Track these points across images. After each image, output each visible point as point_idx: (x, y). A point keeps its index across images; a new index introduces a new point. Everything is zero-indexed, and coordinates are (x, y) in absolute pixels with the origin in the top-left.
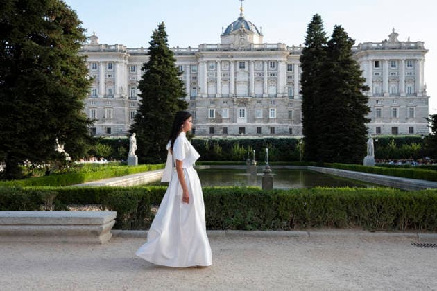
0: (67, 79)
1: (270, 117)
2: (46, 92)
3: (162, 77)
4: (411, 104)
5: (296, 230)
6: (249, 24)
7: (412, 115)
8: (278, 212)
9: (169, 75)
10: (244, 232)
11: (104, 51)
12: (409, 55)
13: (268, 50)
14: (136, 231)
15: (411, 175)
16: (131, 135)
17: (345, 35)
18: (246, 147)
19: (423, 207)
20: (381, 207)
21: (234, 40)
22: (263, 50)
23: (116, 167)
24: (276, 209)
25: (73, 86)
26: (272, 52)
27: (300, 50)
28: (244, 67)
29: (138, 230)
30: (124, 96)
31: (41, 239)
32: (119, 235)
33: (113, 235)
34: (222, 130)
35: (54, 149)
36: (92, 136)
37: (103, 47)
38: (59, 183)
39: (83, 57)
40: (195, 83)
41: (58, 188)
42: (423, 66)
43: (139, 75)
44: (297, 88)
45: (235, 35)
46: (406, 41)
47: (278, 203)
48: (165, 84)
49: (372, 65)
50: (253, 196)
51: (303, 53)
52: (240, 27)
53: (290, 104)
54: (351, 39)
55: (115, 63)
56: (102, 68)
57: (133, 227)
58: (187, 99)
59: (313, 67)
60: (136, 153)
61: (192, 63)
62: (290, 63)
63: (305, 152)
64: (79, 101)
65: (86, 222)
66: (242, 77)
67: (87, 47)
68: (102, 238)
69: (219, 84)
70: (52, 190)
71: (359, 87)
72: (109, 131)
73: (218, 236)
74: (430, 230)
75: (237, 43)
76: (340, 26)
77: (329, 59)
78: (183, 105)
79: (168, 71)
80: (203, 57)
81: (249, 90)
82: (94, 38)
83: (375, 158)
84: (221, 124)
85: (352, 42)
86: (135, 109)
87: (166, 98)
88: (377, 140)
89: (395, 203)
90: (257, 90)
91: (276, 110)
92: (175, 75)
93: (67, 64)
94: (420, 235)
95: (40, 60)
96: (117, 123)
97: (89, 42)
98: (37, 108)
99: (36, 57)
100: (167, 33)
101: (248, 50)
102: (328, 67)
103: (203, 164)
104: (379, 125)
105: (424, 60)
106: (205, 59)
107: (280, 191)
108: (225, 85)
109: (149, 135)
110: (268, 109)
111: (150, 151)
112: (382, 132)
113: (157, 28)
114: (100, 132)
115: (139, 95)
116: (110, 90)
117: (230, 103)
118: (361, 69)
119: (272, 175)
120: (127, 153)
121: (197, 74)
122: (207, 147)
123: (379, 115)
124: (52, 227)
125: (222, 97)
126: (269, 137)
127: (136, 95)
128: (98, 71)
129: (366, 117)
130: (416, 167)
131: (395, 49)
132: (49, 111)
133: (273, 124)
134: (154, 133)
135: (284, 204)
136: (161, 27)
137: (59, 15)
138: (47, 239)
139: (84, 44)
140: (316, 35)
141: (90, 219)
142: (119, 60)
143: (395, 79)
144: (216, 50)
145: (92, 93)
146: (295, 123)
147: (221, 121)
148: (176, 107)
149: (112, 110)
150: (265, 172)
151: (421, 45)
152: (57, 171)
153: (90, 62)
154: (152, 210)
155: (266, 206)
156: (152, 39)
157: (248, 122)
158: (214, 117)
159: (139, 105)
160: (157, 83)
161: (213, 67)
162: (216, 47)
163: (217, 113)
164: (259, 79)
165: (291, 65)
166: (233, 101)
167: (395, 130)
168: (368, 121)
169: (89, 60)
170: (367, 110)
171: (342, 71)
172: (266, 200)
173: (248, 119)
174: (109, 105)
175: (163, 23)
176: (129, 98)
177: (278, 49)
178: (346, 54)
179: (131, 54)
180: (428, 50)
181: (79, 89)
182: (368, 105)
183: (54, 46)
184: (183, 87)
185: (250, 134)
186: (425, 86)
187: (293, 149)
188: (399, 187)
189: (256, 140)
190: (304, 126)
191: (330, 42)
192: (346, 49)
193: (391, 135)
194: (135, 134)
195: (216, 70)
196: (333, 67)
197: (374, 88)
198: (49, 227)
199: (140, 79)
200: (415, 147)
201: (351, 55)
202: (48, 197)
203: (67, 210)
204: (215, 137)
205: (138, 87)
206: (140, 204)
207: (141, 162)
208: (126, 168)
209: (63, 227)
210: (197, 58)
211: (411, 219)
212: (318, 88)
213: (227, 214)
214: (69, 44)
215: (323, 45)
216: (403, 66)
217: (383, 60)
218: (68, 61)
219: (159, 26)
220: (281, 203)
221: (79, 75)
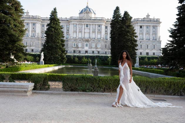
0: (16, 29)
1: (98, 47)
2: (7, 34)
3: (55, 30)
4: (154, 43)
5: (106, 92)
6: (90, 9)
7: (154, 48)
8: (99, 85)
9: (58, 29)
10: (85, 93)
11: (32, 18)
12: (154, 24)
13: (98, 20)
14: (42, 91)
15: (153, 72)
16: (41, 53)
17: (129, 15)
18: (88, 59)
19: (157, 84)
20: (140, 84)
21: (84, 15)
22: (96, 20)
23: (35, 65)
24: (98, 84)
25: (18, 32)
26: (99, 21)
27: (110, 20)
28: (88, 27)
29: (43, 91)
30: (39, 36)
31: (3, 94)
32: (35, 93)
33: (33, 93)
34: (78, 52)
35: (10, 57)
36: (25, 52)
37: (31, 17)
38: (11, 71)
39: (22, 20)
40: (68, 33)
41: (11, 73)
42: (159, 28)
43: (46, 28)
44: (109, 36)
45: (85, 13)
46: (153, 18)
47: (99, 82)
48: (56, 32)
49: (139, 27)
50: (89, 78)
51: (111, 21)
52: (87, 10)
53: (106, 42)
54: (131, 17)
55: (36, 23)
56: (31, 25)
57: (41, 89)
58: (65, 38)
59: (116, 28)
60: (43, 60)
61: (67, 24)
62: (106, 25)
63: (111, 61)
64: (20, 38)
65: (22, 87)
66: (87, 30)
67: (24, 16)
68: (28, 94)
69: (78, 33)
70: (9, 74)
71: (134, 36)
72: (33, 50)
73: (75, 94)
74: (159, 94)
75: (85, 16)
76: (127, 12)
77: (122, 24)
78: (63, 41)
79: (57, 27)
80: (71, 22)
81: (90, 36)
82: (28, 13)
83: (139, 64)
84: (78, 49)
85: (131, 18)
86: (44, 42)
87: (56, 38)
88: (140, 58)
89: (146, 83)
90: (93, 36)
91: (100, 44)
92: (60, 29)
93: (16, 23)
94: (155, 95)
95: (5, 21)
96: (36, 47)
97: (25, 14)
98: (3, 40)
99: (3, 20)
100: (57, 12)
101: (90, 20)
102: (121, 27)
103: (70, 65)
104: (141, 51)
105: (160, 26)
106: (72, 23)
107: (100, 77)
108: (80, 34)
109: (49, 53)
110: (97, 44)
111: (49, 59)
112: (142, 54)
113: (53, 10)
114: (29, 51)
115: (45, 36)
116: (34, 34)
117: (82, 41)
118: (134, 29)
119: (98, 70)
120: (40, 60)
121: (69, 28)
122: (72, 58)
123: (141, 48)
124: (8, 89)
125: (79, 38)
126: (97, 55)
127: (44, 37)
128: (29, 26)
129: (136, 48)
130: (155, 69)
131: (148, 21)
132: (8, 42)
133: (99, 50)
134: (51, 52)
135: (102, 82)
136: (55, 9)
137: (13, 3)
138: (6, 94)
139: (23, 15)
140: (117, 15)
141: (24, 86)
142: (37, 22)
143: (148, 33)
144: (77, 19)
145: (26, 35)
146: (108, 50)
147: (78, 48)
148: (60, 42)
149: (34, 42)
150: (95, 69)
151: (159, 20)
152: (11, 66)
153: (26, 23)
154: (49, 83)
155: (95, 83)
156: (51, 14)
157: (89, 49)
158: (75, 46)
159: (45, 40)
160: (53, 32)
161: (75, 26)
162: (77, 18)
163: (76, 45)
164: (94, 32)
165: (107, 26)
166: (83, 40)
167: (147, 54)
168: (137, 50)
169: (25, 21)
170: (136, 45)
171: (127, 29)
172: (95, 80)
173: (89, 48)
174: (33, 40)
175: (55, 8)
176: (41, 38)
177: (101, 20)
178: (129, 23)
179: (43, 20)
180: (161, 22)
181: (21, 33)
182: (137, 43)
183: (11, 15)
184: (63, 34)
185: (90, 54)
186: (160, 36)
187: (106, 60)
188: (148, 76)
189: (92, 56)
190: (111, 51)
191: (122, 17)
192: (129, 20)
193: (146, 56)
194: (43, 52)
195: (77, 27)
196: (123, 27)
197: (140, 37)
198: (7, 89)
199: (46, 30)
200: (155, 61)
201: (131, 23)
202: (7, 76)
203: (14, 82)
204: (75, 54)
205: (45, 33)
206: (44, 80)
207: (45, 64)
208: (39, 66)
209: (12, 89)
210: (69, 22)
211: (152, 89)
212: (118, 36)
213: (79, 85)
214: (17, 15)
215: (120, 19)
216: (151, 28)
217: (143, 26)
218: (16, 22)
219: (54, 9)
220: (100, 81)
221: (21, 27)
